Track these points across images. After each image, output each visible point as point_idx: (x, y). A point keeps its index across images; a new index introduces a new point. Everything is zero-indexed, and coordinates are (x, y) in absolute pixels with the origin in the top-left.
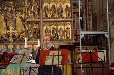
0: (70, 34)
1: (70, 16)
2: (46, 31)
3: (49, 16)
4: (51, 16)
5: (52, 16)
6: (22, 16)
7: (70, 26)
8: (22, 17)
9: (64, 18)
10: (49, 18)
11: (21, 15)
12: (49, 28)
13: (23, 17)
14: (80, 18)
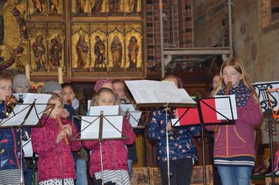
0: (136, 55)
1: (139, 9)
2: (80, 48)
3: (85, 11)
4: (90, 9)
5: (93, 10)
6: (20, 10)
7: (137, 36)
8: (18, 11)
9: (122, 14)
10: (87, 15)
11: (18, 7)
12: (86, 41)
13: (21, 12)
14: (162, 15)
